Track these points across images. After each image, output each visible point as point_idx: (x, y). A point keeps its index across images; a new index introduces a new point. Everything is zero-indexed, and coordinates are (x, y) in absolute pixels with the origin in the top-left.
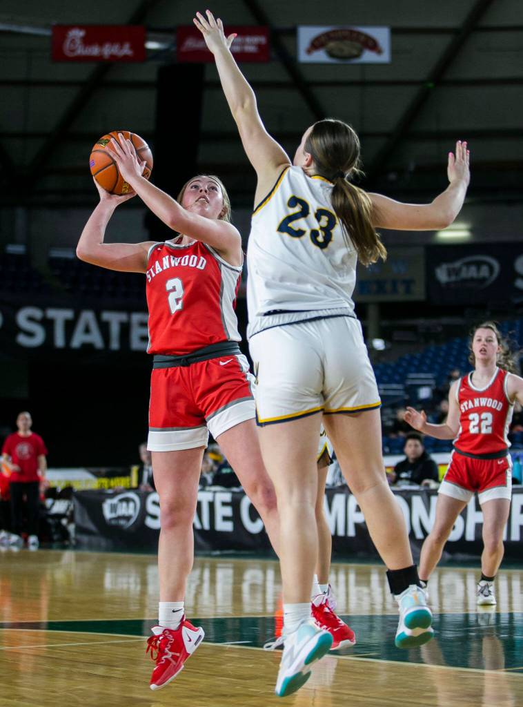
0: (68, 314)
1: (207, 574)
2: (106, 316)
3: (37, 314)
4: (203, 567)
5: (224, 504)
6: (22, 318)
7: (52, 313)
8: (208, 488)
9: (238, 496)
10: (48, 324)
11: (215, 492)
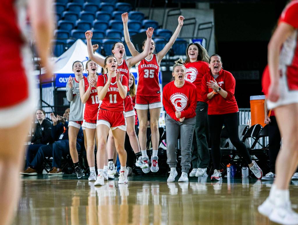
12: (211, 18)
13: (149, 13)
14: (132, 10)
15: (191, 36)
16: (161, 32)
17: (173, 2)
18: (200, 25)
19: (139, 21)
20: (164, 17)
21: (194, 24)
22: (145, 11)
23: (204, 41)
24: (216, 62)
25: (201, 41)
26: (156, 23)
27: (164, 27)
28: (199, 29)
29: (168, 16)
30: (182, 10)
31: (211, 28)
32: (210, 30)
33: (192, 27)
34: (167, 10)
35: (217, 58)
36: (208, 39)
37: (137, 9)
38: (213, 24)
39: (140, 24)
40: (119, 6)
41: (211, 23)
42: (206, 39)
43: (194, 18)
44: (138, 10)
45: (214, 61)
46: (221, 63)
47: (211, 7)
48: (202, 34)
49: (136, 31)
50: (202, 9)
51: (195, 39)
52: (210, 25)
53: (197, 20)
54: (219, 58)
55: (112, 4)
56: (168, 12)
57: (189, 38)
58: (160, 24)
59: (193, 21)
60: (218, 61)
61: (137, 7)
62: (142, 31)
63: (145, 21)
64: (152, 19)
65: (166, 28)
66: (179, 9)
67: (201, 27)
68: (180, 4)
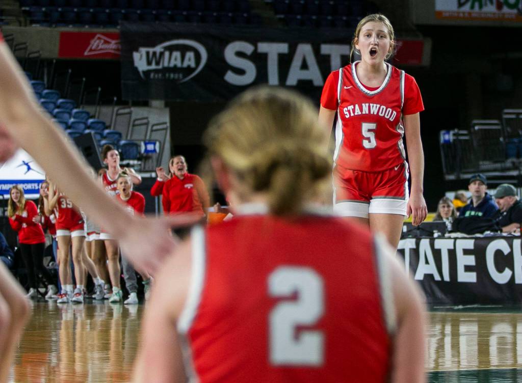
0: (283, 48)
1: (448, 329)
2: (325, 49)
3: (248, 48)
4: (443, 322)
5: (466, 252)
6: (230, 54)
7: (263, 47)
8: (447, 235)
9: (482, 243)
10: (260, 60)
11: (456, 239)
12: (166, 118)
13: (96, 112)
14: (76, 108)
15: (143, 137)
16: (109, 134)
17: (123, 99)
18: (153, 125)
19: (84, 121)
20: (112, 115)
21: (147, 124)
22: (91, 109)
23: (158, 144)
24: (180, 164)
25: (155, 144)
26: (104, 123)
27: (112, 127)
28: (152, 131)
29: (117, 115)
30: (132, 109)
31: (166, 129)
32: (164, 131)
33: (144, 127)
34: (116, 108)
35: (181, 159)
36: (162, 142)
37: (81, 107)
38: (168, 125)
39: (85, 123)
40: (62, 103)
41: (165, 123)
42: (160, 143)
43: (147, 118)
44: (83, 108)
45: (178, 163)
46: (185, 164)
47: (166, 105)
48: (155, 136)
49: (80, 131)
50: (157, 108)
51: (147, 142)
52: (164, 126)
53: (150, 119)
54: (183, 159)
55: (53, 100)
56: (118, 110)
57: (141, 140)
58: (108, 124)
59: (145, 121)
60: (182, 162)
61: (82, 103)
62: (87, 131)
63: (91, 121)
64: (98, 118)
65: (114, 129)
66: (130, 108)
67: (155, 128)
68: (130, 101)
